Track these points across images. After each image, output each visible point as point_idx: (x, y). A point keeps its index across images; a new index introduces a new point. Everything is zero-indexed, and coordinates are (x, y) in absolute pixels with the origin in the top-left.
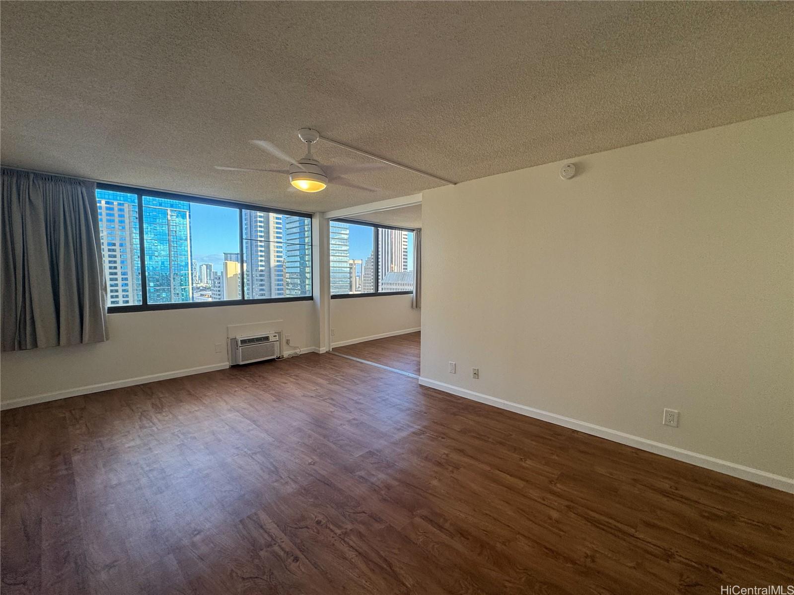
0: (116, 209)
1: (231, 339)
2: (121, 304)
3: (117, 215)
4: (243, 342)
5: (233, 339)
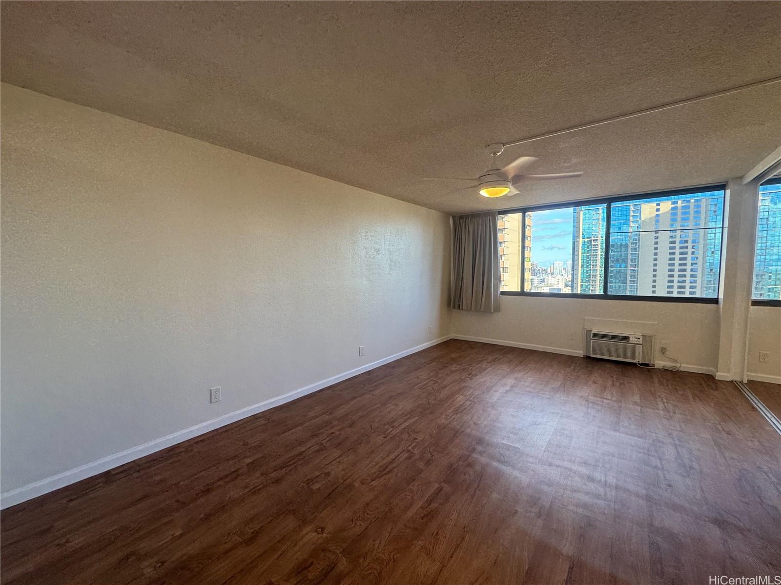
0: (692, 206)
1: (587, 331)
2: (687, 295)
3: (693, 212)
4: (595, 335)
5: (588, 331)
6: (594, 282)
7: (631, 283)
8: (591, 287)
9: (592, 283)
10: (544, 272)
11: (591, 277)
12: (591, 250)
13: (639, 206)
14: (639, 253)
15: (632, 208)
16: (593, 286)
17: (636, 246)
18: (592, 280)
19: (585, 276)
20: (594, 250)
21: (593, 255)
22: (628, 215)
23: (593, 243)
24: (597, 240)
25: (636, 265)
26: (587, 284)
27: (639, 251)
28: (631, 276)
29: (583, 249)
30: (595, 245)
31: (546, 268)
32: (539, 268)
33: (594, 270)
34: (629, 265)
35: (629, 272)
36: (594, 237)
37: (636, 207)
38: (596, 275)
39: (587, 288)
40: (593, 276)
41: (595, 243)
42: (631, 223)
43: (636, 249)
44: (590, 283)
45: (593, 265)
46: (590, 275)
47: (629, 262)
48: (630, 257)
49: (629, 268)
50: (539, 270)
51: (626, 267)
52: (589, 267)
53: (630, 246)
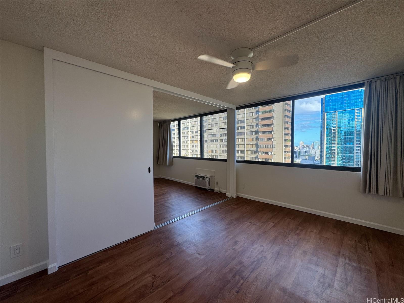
6: (334, 153)
7: (356, 154)
8: (332, 156)
9: (333, 153)
10: (307, 147)
11: (332, 150)
12: (331, 135)
13: (361, 110)
14: (361, 137)
15: (356, 111)
16: (333, 155)
17: (359, 132)
18: (333, 152)
19: (328, 149)
20: (333, 135)
21: (333, 138)
22: (354, 115)
23: (333, 131)
24: (335, 129)
25: (359, 143)
26: (329, 154)
27: (361, 135)
28: (357, 149)
29: (327, 134)
30: (334, 132)
31: (308, 145)
32: (304, 145)
33: (333, 146)
34: (355, 144)
35: (355, 147)
36: (333, 128)
37: (359, 110)
38: (335, 149)
39: (330, 156)
40: (333, 149)
41: (334, 131)
42: (356, 119)
43: (359, 134)
44: (331, 153)
45: (333, 144)
46: (331, 149)
47: (355, 142)
48: (355, 139)
49: (355, 145)
50: (305, 146)
51: (353, 144)
52: (331, 144)
53: (356, 133)
